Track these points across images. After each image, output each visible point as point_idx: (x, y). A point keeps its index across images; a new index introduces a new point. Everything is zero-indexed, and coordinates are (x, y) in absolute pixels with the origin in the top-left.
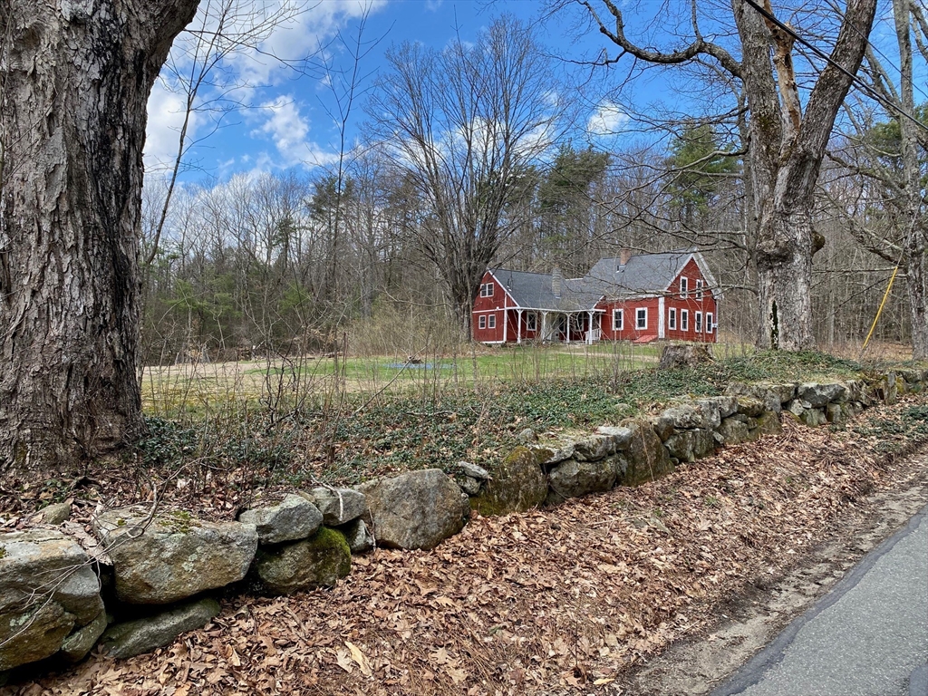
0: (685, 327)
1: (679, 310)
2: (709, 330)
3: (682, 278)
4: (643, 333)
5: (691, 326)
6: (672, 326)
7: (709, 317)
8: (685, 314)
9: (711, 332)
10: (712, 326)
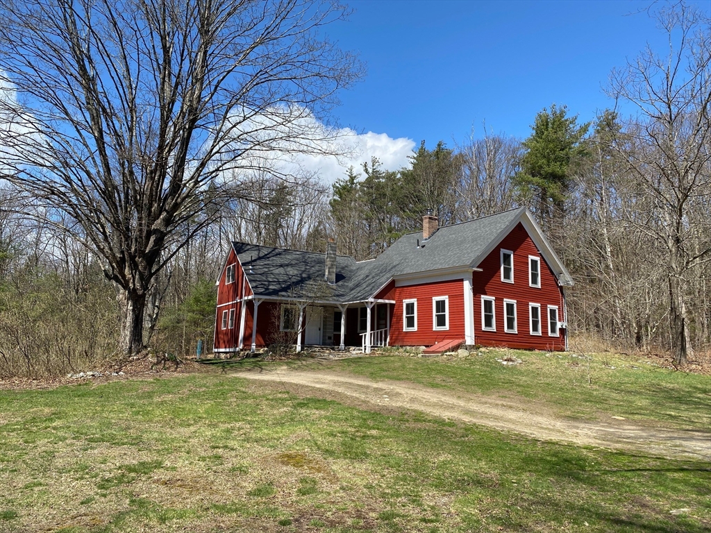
0: (510, 326)
1: (499, 301)
2: (553, 331)
3: (503, 251)
4: (443, 336)
5: (523, 323)
6: (488, 324)
7: (553, 312)
8: (510, 307)
9: (557, 334)
10: (559, 325)
